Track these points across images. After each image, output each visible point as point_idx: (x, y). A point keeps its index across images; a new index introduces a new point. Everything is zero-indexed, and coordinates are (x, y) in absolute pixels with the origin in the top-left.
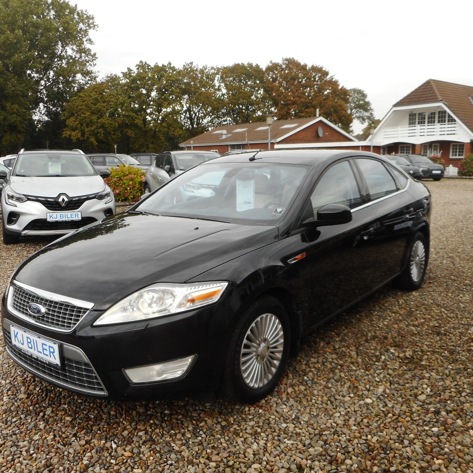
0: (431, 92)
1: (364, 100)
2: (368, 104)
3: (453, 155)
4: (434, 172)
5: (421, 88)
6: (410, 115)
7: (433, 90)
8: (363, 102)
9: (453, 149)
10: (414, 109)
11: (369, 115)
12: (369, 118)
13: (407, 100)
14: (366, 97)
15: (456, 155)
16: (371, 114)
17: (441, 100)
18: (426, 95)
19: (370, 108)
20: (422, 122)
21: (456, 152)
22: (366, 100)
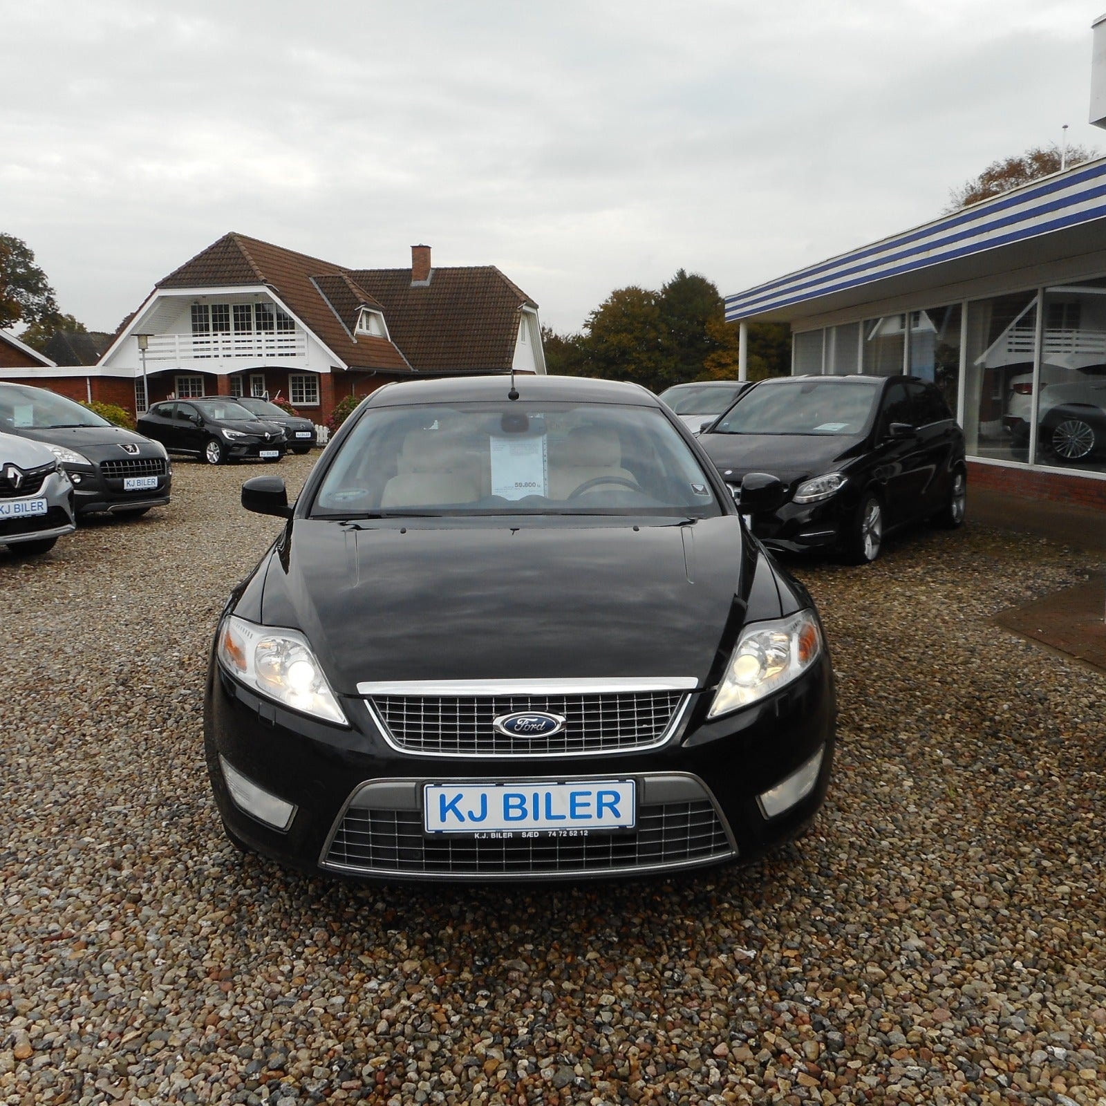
0: (240, 261)
1: (27, 267)
2: (38, 274)
3: (295, 400)
4: (299, 435)
5: (215, 250)
6: (194, 309)
7: (244, 258)
8: (23, 270)
9: (294, 386)
10: (204, 296)
11: (43, 302)
12: (43, 309)
13: (188, 276)
14: (32, 259)
15: (301, 399)
16: (48, 299)
17: (265, 281)
18: (230, 268)
19: (45, 286)
20: (221, 326)
21: (301, 393)
22: (33, 265)
